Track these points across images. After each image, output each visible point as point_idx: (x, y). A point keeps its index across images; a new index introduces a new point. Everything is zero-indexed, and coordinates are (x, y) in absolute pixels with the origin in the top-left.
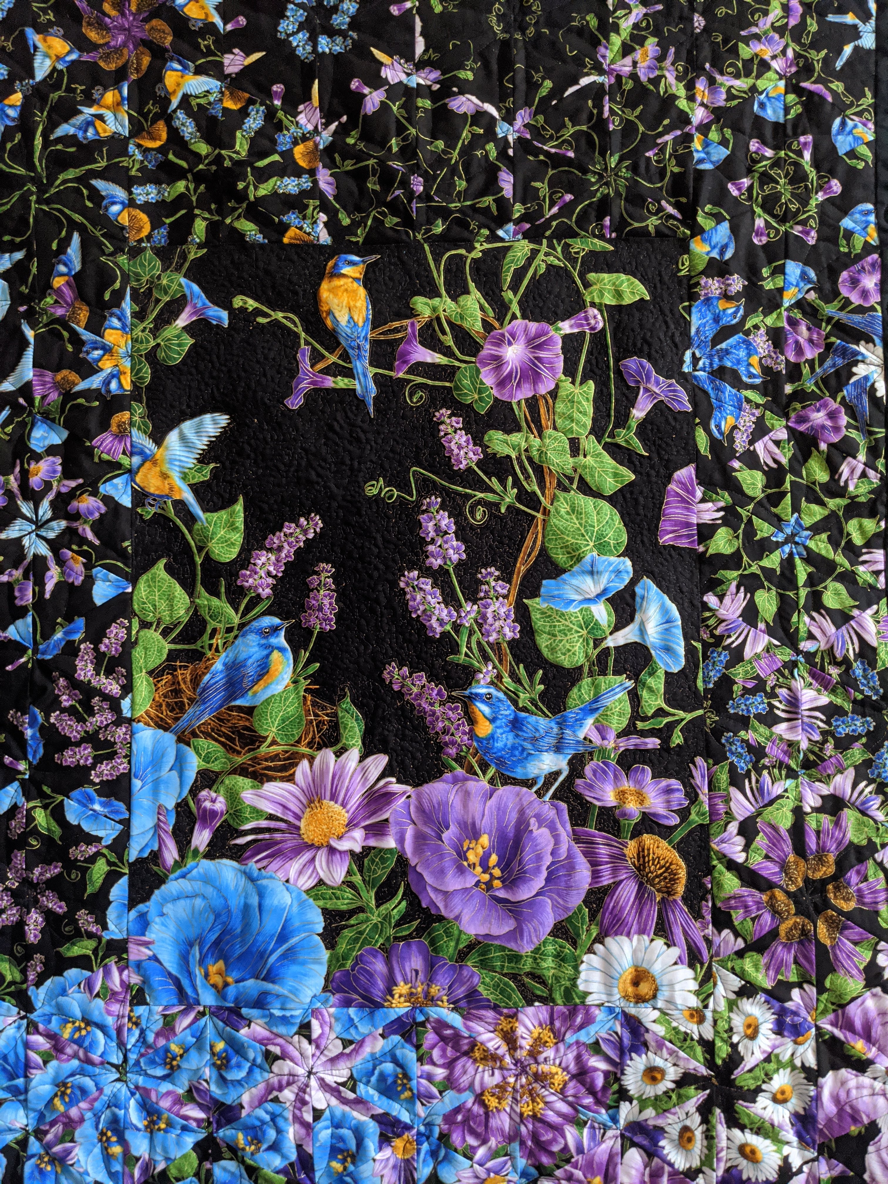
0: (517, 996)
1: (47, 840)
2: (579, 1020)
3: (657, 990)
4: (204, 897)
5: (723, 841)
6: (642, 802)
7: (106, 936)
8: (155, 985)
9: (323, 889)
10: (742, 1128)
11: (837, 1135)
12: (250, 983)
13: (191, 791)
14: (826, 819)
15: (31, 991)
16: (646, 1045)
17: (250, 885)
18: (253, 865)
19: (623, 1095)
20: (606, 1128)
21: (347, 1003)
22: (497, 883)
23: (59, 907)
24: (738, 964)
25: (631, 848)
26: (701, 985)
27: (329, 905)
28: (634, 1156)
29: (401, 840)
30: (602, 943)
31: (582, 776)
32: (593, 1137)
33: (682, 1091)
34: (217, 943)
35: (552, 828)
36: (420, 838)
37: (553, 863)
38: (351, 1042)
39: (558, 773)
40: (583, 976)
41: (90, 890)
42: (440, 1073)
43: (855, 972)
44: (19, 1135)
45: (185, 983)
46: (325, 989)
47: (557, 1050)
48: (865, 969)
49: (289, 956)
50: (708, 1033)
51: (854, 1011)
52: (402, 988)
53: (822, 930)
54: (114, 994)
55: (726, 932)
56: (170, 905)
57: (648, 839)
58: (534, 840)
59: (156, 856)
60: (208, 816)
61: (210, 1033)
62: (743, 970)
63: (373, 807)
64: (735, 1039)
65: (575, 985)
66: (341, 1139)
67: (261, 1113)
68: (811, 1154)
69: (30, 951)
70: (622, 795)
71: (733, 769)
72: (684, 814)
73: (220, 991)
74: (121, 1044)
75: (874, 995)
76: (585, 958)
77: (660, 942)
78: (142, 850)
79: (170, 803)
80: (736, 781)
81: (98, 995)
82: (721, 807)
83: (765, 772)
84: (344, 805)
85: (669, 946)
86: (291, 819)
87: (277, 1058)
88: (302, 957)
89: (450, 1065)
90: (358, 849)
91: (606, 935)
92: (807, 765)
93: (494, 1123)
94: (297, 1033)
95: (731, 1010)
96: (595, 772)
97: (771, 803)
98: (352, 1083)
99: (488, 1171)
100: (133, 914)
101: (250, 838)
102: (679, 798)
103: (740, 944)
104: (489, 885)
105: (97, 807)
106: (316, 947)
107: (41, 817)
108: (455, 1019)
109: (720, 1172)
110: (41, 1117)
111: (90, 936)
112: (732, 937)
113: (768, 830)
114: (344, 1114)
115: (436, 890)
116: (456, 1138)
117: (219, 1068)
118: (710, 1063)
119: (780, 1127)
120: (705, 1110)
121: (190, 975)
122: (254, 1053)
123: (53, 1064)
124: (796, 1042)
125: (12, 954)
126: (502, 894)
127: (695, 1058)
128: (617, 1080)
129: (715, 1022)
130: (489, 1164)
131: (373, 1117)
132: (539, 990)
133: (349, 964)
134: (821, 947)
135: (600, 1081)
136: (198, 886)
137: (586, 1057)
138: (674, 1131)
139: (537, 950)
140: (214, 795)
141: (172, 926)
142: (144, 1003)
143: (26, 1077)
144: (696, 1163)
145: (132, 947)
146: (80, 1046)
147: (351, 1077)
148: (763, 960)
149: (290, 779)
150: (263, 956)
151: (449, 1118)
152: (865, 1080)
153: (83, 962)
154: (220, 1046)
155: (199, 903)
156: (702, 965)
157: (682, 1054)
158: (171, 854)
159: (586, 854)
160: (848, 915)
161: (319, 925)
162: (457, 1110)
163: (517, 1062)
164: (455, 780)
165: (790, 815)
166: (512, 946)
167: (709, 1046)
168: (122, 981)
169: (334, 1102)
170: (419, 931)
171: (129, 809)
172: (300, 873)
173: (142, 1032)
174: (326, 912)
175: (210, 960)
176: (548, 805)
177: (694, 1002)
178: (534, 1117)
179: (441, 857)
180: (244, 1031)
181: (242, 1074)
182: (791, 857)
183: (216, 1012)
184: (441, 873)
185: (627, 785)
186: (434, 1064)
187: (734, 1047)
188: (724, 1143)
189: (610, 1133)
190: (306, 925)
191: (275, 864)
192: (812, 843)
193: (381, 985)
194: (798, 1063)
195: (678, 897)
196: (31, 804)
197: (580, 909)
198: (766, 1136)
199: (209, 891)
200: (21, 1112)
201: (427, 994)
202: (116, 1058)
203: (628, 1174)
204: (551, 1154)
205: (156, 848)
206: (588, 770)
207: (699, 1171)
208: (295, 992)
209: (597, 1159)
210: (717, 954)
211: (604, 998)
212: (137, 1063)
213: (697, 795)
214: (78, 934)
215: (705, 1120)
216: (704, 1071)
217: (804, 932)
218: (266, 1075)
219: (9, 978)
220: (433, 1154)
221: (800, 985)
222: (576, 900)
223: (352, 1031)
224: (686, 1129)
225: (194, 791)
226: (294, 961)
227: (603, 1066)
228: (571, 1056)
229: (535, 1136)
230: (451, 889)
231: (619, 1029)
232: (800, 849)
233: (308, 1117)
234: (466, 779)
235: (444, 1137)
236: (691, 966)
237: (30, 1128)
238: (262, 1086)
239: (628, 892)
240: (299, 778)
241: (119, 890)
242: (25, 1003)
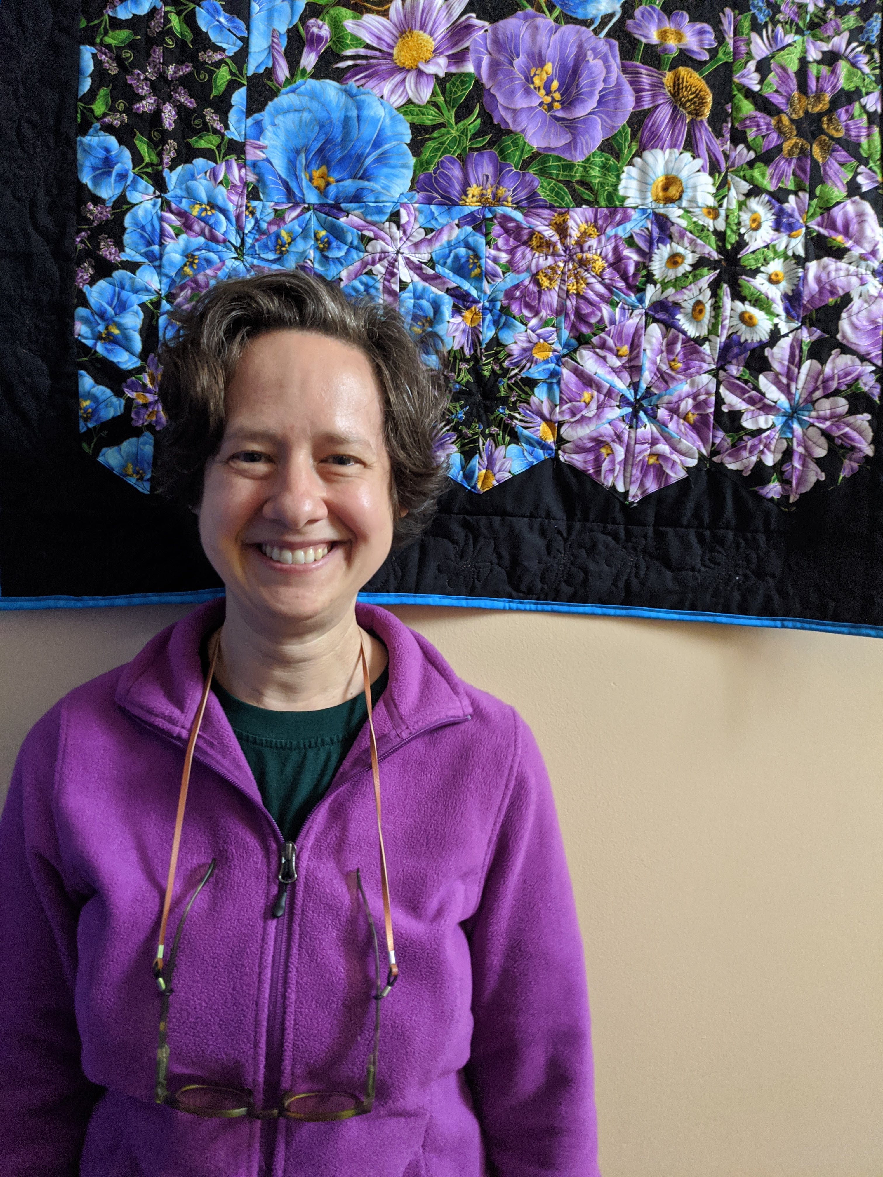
0: (568, 198)
1: (181, 43)
2: (618, 218)
3: (682, 192)
4: (310, 111)
5: (743, 76)
6: (680, 40)
7: (228, 135)
8: (269, 183)
9: (411, 107)
10: (743, 300)
11: (817, 307)
12: (348, 182)
13: (300, 19)
14: (825, 70)
15: (166, 172)
16: (671, 238)
17: (350, 101)
18: (352, 83)
19: (650, 278)
20: (633, 308)
21: (429, 201)
22: (557, 105)
23: (190, 103)
24: (748, 173)
25: (668, 78)
26: (719, 189)
27: (416, 120)
28: (655, 329)
29: (478, 67)
30: (640, 156)
31: (632, 17)
32: (623, 314)
33: (697, 272)
34: (321, 150)
35: (605, 60)
36: (494, 65)
37: (604, 89)
38: (432, 230)
39: (612, 15)
40: (623, 183)
41: (215, 93)
42: (504, 257)
43: (839, 184)
44: (154, 297)
45: (293, 185)
46: (411, 189)
47: (599, 241)
48: (847, 183)
49: (382, 159)
50: (721, 225)
51: (837, 213)
52: (474, 190)
53: (816, 151)
54: (234, 186)
55: (741, 146)
56: (281, 117)
57: (683, 71)
58: (590, 68)
59: (270, 72)
60: (315, 40)
61: (314, 224)
62: (752, 177)
63: (456, 38)
64: (742, 231)
65: (616, 190)
66: (421, 308)
67: (357, 284)
68: (796, 324)
69: (165, 136)
70: (663, 35)
71: (754, 19)
72: (714, 53)
73: (323, 192)
74: (240, 229)
75: (853, 202)
76: (626, 169)
77: (688, 155)
78: (258, 66)
79: (283, 28)
80: (756, 27)
81: (221, 183)
82: (743, 48)
83: (779, 26)
84: (431, 34)
85: (694, 158)
86: (385, 49)
87: (370, 239)
88: (392, 162)
89: (512, 252)
90: (442, 75)
91: (644, 150)
92: (813, 26)
93: (545, 298)
94: (389, 220)
95: (740, 209)
96: (643, 15)
97: (783, 49)
98: (431, 263)
99: (539, 336)
100: (250, 121)
101: (350, 63)
102: (710, 38)
103: (752, 155)
104: (550, 107)
105: (222, 19)
106: (404, 154)
107: (175, 22)
108: (518, 216)
109: (723, 339)
110: (173, 281)
111: (216, 132)
112: (745, 151)
113: (779, 71)
114: (424, 289)
115: (506, 108)
116: (515, 309)
117: (322, 251)
118: (721, 250)
119: (773, 301)
120: (715, 286)
121: (297, 178)
122: (351, 237)
123: (184, 237)
124: (790, 236)
125: (150, 139)
126: (560, 114)
127: (709, 244)
128: (646, 267)
129: (727, 217)
130: (539, 331)
131: (448, 291)
132: (587, 195)
133: (432, 167)
134: (815, 164)
135: (631, 270)
136: (306, 100)
137: (621, 248)
138: (688, 306)
139: (588, 160)
140: (320, 23)
141: (282, 137)
142: (258, 199)
143: (161, 244)
144: (704, 332)
145: (249, 149)
146: (206, 223)
147: (431, 260)
148: (769, 171)
149: (385, 14)
150: (360, 158)
151: (509, 294)
152: (843, 265)
153: (208, 154)
154: (323, 233)
155: (305, 115)
156: (720, 173)
157: (699, 241)
158: (283, 72)
159: (631, 83)
160: (838, 141)
161: (408, 138)
162: (517, 287)
163: (566, 248)
164: (526, 18)
165: (796, 62)
166: (566, 156)
167: (721, 236)
168: (241, 178)
169: (416, 278)
170: (490, 144)
171: (248, 29)
172: (393, 92)
173: (257, 221)
174: (413, 126)
175: (314, 167)
176: (602, 42)
177: (711, 202)
178: (578, 295)
179: (512, 80)
180: (343, 220)
181: (341, 254)
182: (796, 94)
183: (320, 208)
184: (512, 93)
185: (668, 26)
186: (499, 250)
187: (741, 236)
188: (728, 313)
189: (636, 312)
190: (397, 136)
191: (371, 83)
192: (813, 85)
193: (458, 187)
194: (790, 253)
195: (705, 119)
196: (167, 9)
197: (624, 127)
198: (762, 308)
199: (315, 105)
200: (156, 278)
201: (495, 195)
202: (235, 240)
203: (650, 343)
204: (590, 325)
205: (270, 65)
206: (637, 13)
207: (706, 339)
208: (386, 188)
209: (625, 331)
210: (733, 165)
211: (639, 201)
212: (253, 246)
213: (724, 39)
214: (206, 128)
215: (715, 295)
216: (715, 256)
217: (802, 151)
218: (361, 254)
219: (147, 160)
220: (496, 323)
221: (796, 193)
222: (622, 121)
223: (433, 222)
224: (699, 303)
225: (304, 19)
226: (386, 165)
227: (635, 257)
228: (610, 248)
229: (578, 311)
230: (519, 107)
231: (649, 226)
232: (803, 88)
233: (396, 288)
234: (535, 16)
235: (505, 310)
236: (711, 174)
237: (163, 293)
238: (357, 264)
239: (664, 113)
240: (392, 13)
241: (239, 97)
242: (160, 184)
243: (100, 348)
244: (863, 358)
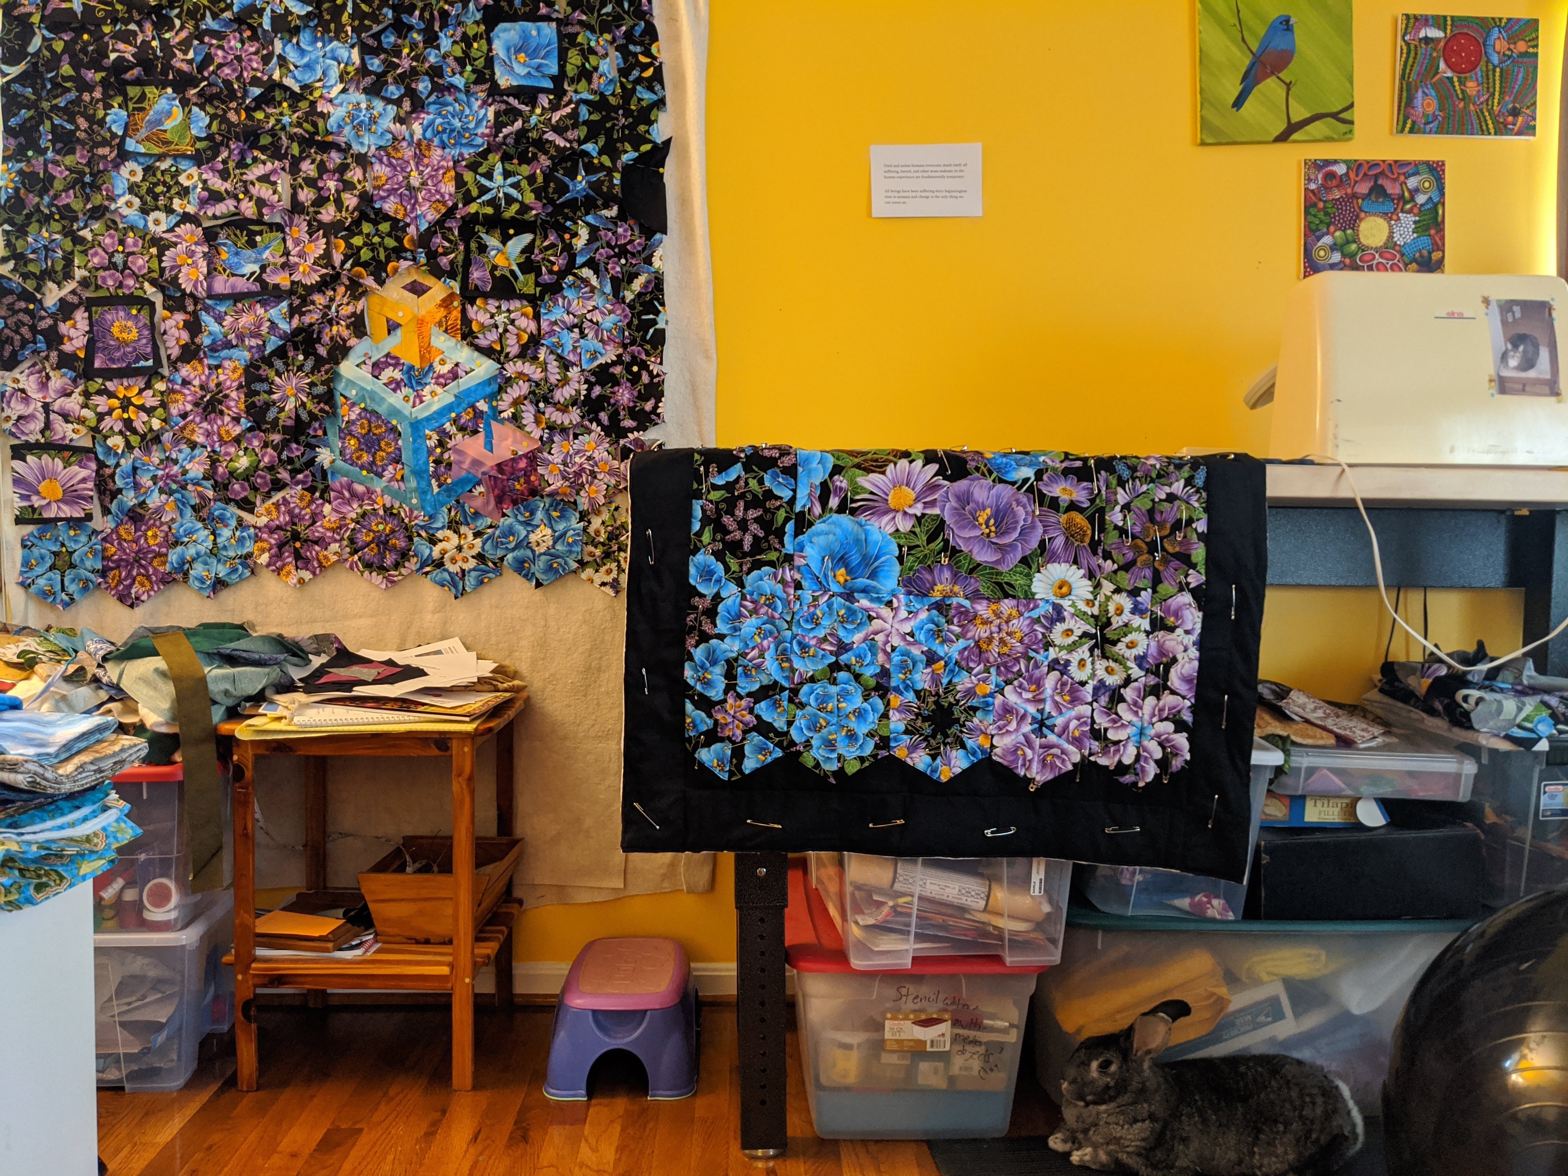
0: (1000, 594)
1: (755, 496)
2: (1031, 606)
3: (1071, 591)
4: (835, 535)
5: (1112, 515)
6: (1071, 495)
7: (784, 551)
8: (808, 580)
9: (899, 534)
10: (1109, 659)
11: (1156, 663)
12: (860, 580)
13: (829, 476)
14: (1167, 506)
15: (744, 577)
16: (1064, 618)
17: (860, 529)
18: (861, 518)
19: (1051, 644)
20: (1043, 661)
21: (910, 593)
22: (993, 535)
23: (760, 533)
24: (1114, 577)
25: (1064, 518)
26: (1094, 588)
27: (902, 542)
28: (1054, 675)
29: (943, 510)
30: (1045, 567)
31: (1042, 480)
33: (1081, 641)
34: (842, 558)
35: (1025, 507)
36: (953, 510)
37: (1024, 525)
38: (912, 612)
39: (1029, 478)
40: (1034, 584)
41: (776, 526)
42: (957, 630)
43: (1173, 584)
44: (734, 656)
45: (823, 579)
46: (899, 585)
47: (1019, 621)
48: (1179, 583)
49: (880, 567)
50: (1096, 612)
51: (1171, 603)
52: (939, 587)
54: (787, 582)
55: (1109, 561)
56: (815, 538)
57: (1072, 514)
58: (1014, 513)
59: (809, 511)
60: (838, 490)
61: (837, 605)
62: (1116, 581)
63: (928, 492)
64: (1110, 614)
65: (1030, 589)
66: (905, 662)
67: (864, 646)
68: (1142, 673)
69: (745, 555)
70: (1061, 491)
71: (1119, 477)
72: (1092, 501)
73: (843, 584)
75: (1182, 595)
76: (1036, 575)
77: (1074, 567)
78: (802, 506)
79: (818, 482)
80: (1121, 484)
81: (779, 582)
82: (1112, 497)
83: (1137, 480)
84: (913, 489)
85: (1079, 569)
86: (883, 495)
87: (874, 618)
88: (886, 568)
89: (963, 626)
90: (919, 514)
91: (1048, 563)
92: (1160, 477)
93: (984, 656)
94: (885, 606)
95: (1108, 600)
96: (1048, 479)
97: (1139, 496)
98: (912, 633)
99: (980, 680)
100: (797, 541)
101: (860, 504)
102: (1091, 491)
103: (1115, 567)
104: (988, 535)
105: (780, 480)
106: (894, 564)
107: (753, 484)
108: (967, 603)
109: (1097, 682)
110: (747, 645)
111: (776, 550)
112: (1111, 564)
113: (1136, 510)
114: (907, 649)
115: (959, 537)
116: (964, 663)
117: (842, 623)
118: (1096, 627)
119: (1129, 659)
120: (1092, 651)
121: (826, 575)
122: (862, 616)
123: (755, 617)
124: (1141, 618)
125: (735, 556)
126: (995, 541)
127: (1089, 624)
128: (1049, 636)
129: (1100, 606)
130: (980, 677)
131: (922, 651)
132: (1011, 592)
133: (911, 573)
134: (1156, 570)
135: (1040, 637)
136: (831, 528)
137: (1033, 625)
138: (1076, 662)
139: (1011, 570)
140: (841, 478)
141: (817, 549)
143: (740, 622)
144: (1085, 678)
145: (797, 559)
146: (769, 608)
147: (912, 630)
148: (1127, 576)
149: (884, 473)
150: (866, 566)
151: (961, 653)
152: (1174, 636)
153: (771, 564)
154: (843, 612)
155: (832, 537)
156: (1095, 578)
157: (1082, 622)
158: (817, 510)
159: (1041, 521)
160: (1172, 555)
161: (896, 554)
162: (965, 649)
164: (974, 480)
165: (1148, 503)
166: (998, 567)
167: (1096, 619)
168: (791, 576)
169: (903, 643)
171: (796, 483)
172: (887, 524)
173: (801, 604)
174: (899, 546)
175: (837, 568)
176: (1023, 495)
177: (1090, 597)
178: (1005, 654)
179: (965, 518)
180: (856, 605)
181: (855, 626)
182: (1147, 525)
183: (840, 595)
184: (962, 528)
185: (1064, 486)
186: (954, 625)
187: (1109, 618)
190: (889, 552)
191: (874, 518)
192: (1158, 517)
193: (928, 585)
194: (1141, 628)
195: (1086, 544)
196: (747, 476)
197: (1035, 550)
198: (1120, 664)
199: (838, 531)
200: (736, 643)
201: (952, 590)
203: (1050, 684)
204: (1012, 673)
205: (809, 506)
206: (1045, 477)
207: (1086, 681)
208: (884, 585)
209: (1035, 676)
210: (1103, 573)
211: (1044, 595)
212: (798, 621)
213: (1100, 492)
214: (770, 549)
215: (1092, 656)
216: (1093, 631)
218: (868, 627)
219: (733, 570)
220: (951, 672)
221: (1145, 589)
222: (1034, 545)
223: (913, 607)
224: (1082, 660)
225: (831, 476)
226: (883, 570)
227: (1041, 629)
228: (1026, 624)
230: (968, 536)
231: (1050, 611)
232: (1152, 520)
233: (889, 649)
234: (980, 479)
235: (958, 663)
236: (1090, 579)
238: (865, 633)
239: (1060, 542)
240: (888, 472)
241: (790, 527)
242: (741, 584)
243: (699, 687)
244: (1184, 698)
